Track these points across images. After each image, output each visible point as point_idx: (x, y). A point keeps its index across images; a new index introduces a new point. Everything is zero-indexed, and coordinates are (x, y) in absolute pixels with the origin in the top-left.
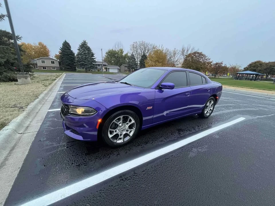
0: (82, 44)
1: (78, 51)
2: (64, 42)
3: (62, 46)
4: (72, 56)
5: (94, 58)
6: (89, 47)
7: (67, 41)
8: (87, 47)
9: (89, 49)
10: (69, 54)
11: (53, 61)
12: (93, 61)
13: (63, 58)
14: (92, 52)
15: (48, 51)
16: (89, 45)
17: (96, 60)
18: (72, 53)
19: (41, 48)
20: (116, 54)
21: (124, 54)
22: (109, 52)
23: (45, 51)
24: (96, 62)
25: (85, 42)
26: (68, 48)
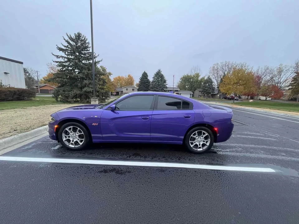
0: (157, 73)
1: (153, 79)
2: (144, 73)
3: (141, 76)
4: (147, 84)
5: (166, 84)
6: (163, 75)
7: (146, 72)
8: (161, 75)
9: (162, 76)
10: (146, 82)
11: (133, 88)
12: (164, 87)
13: (141, 85)
14: (165, 79)
15: (134, 81)
16: (162, 73)
17: (168, 86)
18: (148, 81)
19: (129, 79)
20: (191, 79)
21: (200, 78)
22: (183, 78)
23: (131, 81)
24: (167, 88)
25: (159, 71)
26: (145, 77)
